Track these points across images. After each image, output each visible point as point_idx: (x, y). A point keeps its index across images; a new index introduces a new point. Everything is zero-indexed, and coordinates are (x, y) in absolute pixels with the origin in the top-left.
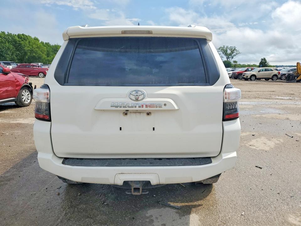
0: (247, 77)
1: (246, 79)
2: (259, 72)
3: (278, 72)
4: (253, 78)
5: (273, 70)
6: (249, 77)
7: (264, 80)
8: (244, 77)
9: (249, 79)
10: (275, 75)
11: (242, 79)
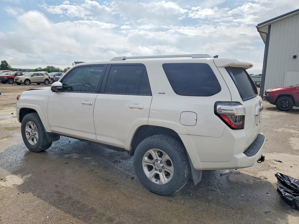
0: (21, 81)
1: (19, 84)
2: (32, 76)
3: (48, 76)
4: (28, 82)
5: (44, 74)
6: (23, 81)
7: (36, 84)
8: (17, 81)
9: (23, 83)
10: (47, 79)
11: (12, 84)
